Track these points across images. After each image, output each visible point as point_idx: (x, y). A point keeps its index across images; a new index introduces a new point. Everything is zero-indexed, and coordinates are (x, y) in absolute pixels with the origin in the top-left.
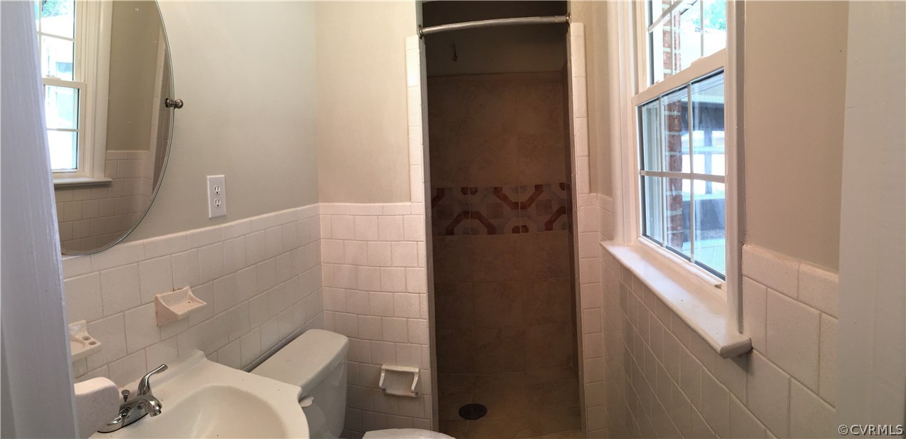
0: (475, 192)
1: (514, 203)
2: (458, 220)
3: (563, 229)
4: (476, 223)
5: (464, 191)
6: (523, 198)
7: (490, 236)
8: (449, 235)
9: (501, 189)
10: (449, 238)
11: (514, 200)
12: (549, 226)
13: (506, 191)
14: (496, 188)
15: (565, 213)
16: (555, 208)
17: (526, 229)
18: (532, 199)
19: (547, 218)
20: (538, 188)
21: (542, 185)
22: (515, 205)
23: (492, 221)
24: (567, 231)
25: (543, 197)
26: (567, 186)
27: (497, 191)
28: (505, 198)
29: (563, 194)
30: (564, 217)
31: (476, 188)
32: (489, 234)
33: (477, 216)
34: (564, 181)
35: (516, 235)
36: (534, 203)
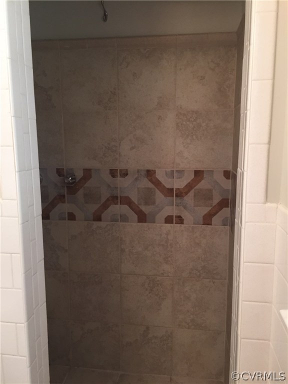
0: (125, 174)
1: (168, 189)
2: (105, 206)
3: (224, 225)
4: (125, 209)
5: (113, 173)
6: (179, 184)
7: (140, 224)
8: (97, 221)
9: (155, 172)
10: (96, 224)
11: (168, 186)
12: (207, 220)
13: (160, 176)
14: (148, 171)
15: (228, 207)
16: (216, 200)
17: (180, 220)
18: (189, 187)
19: (206, 210)
20: (198, 174)
21: (203, 171)
22: (169, 192)
23: (143, 208)
24: (228, 227)
25: (203, 185)
26: (231, 175)
27: (150, 174)
28: (158, 184)
29: (227, 184)
30: (226, 211)
31: (127, 170)
32: (139, 222)
33: (127, 201)
34: (230, 168)
35: (168, 225)
36: (193, 191)
